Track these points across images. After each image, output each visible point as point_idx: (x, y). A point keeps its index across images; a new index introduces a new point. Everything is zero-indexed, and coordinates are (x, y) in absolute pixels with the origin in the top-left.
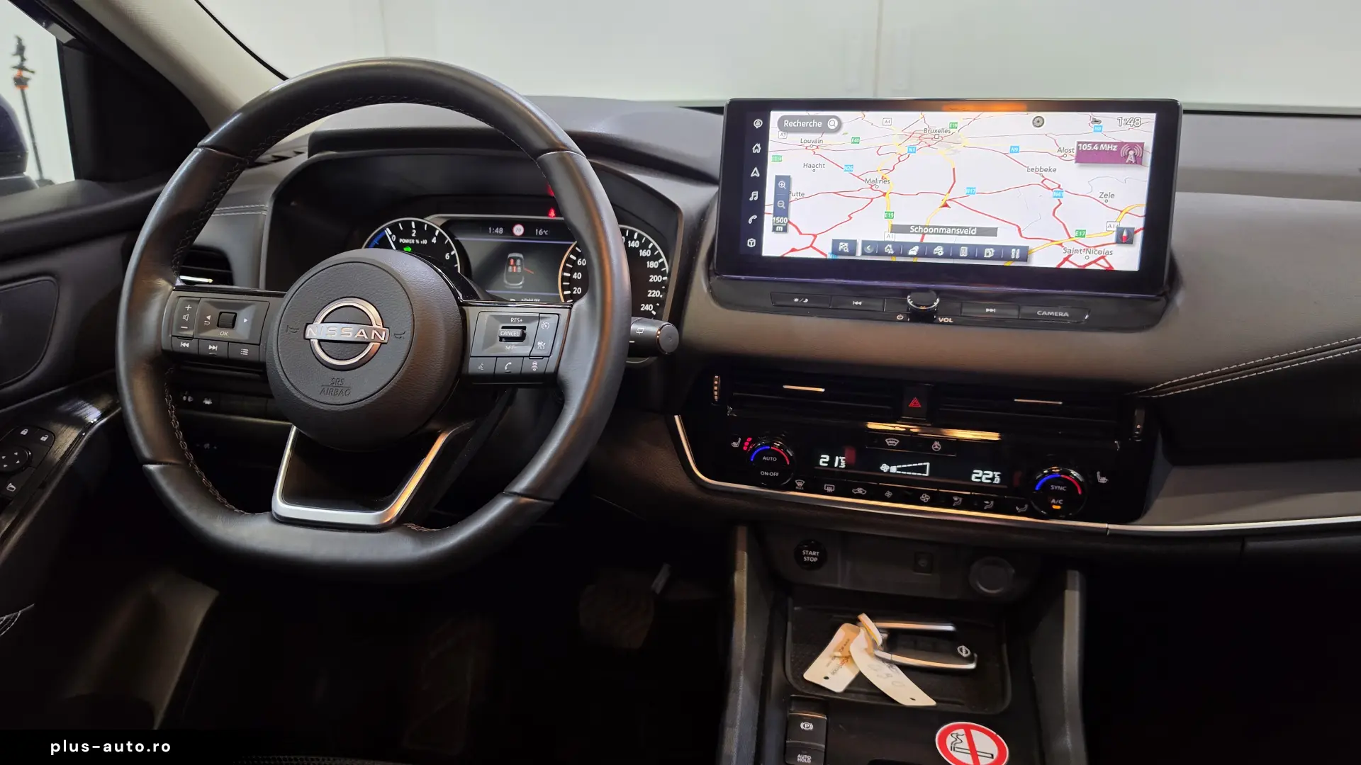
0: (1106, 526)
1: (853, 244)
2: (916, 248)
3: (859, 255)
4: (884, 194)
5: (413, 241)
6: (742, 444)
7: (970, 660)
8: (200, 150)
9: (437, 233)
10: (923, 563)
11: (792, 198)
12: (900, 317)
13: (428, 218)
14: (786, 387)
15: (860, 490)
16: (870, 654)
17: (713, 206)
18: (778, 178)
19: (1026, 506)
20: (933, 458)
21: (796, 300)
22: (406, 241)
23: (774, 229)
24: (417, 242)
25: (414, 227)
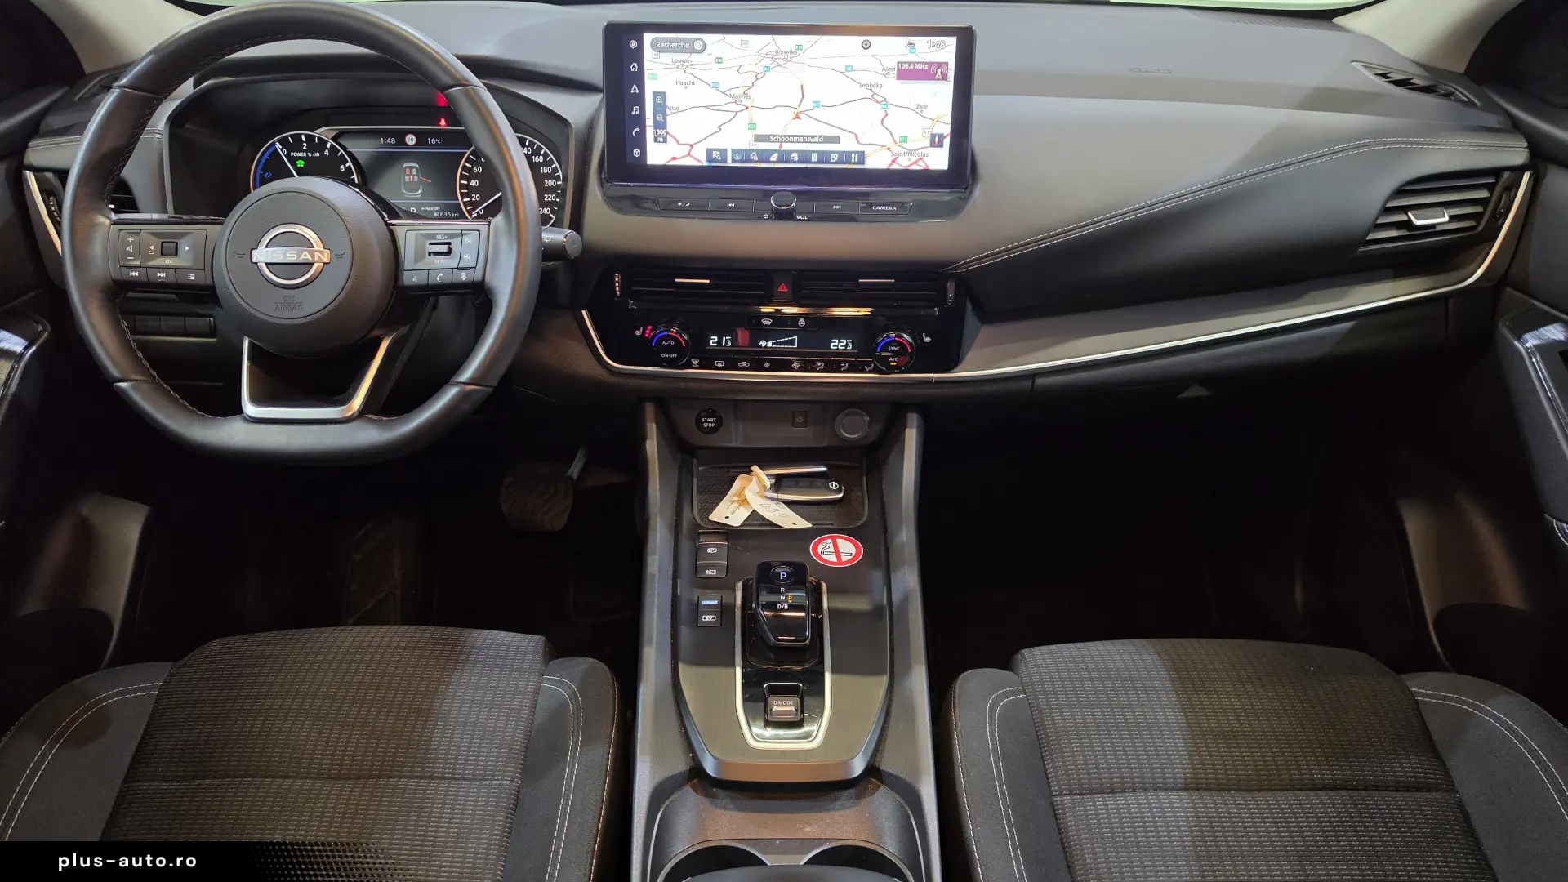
0: (931, 375)
1: (723, 152)
2: (776, 155)
3: (730, 163)
4: (747, 108)
5: (305, 154)
6: (644, 332)
7: (838, 491)
8: (118, 90)
9: (329, 146)
10: (800, 420)
11: (668, 112)
12: (766, 216)
13: (318, 131)
14: (677, 280)
15: (744, 364)
16: (761, 496)
17: (599, 115)
18: (655, 94)
19: (873, 365)
20: (801, 332)
21: (680, 204)
22: (298, 154)
23: (656, 140)
24: (310, 154)
25: (304, 139)
